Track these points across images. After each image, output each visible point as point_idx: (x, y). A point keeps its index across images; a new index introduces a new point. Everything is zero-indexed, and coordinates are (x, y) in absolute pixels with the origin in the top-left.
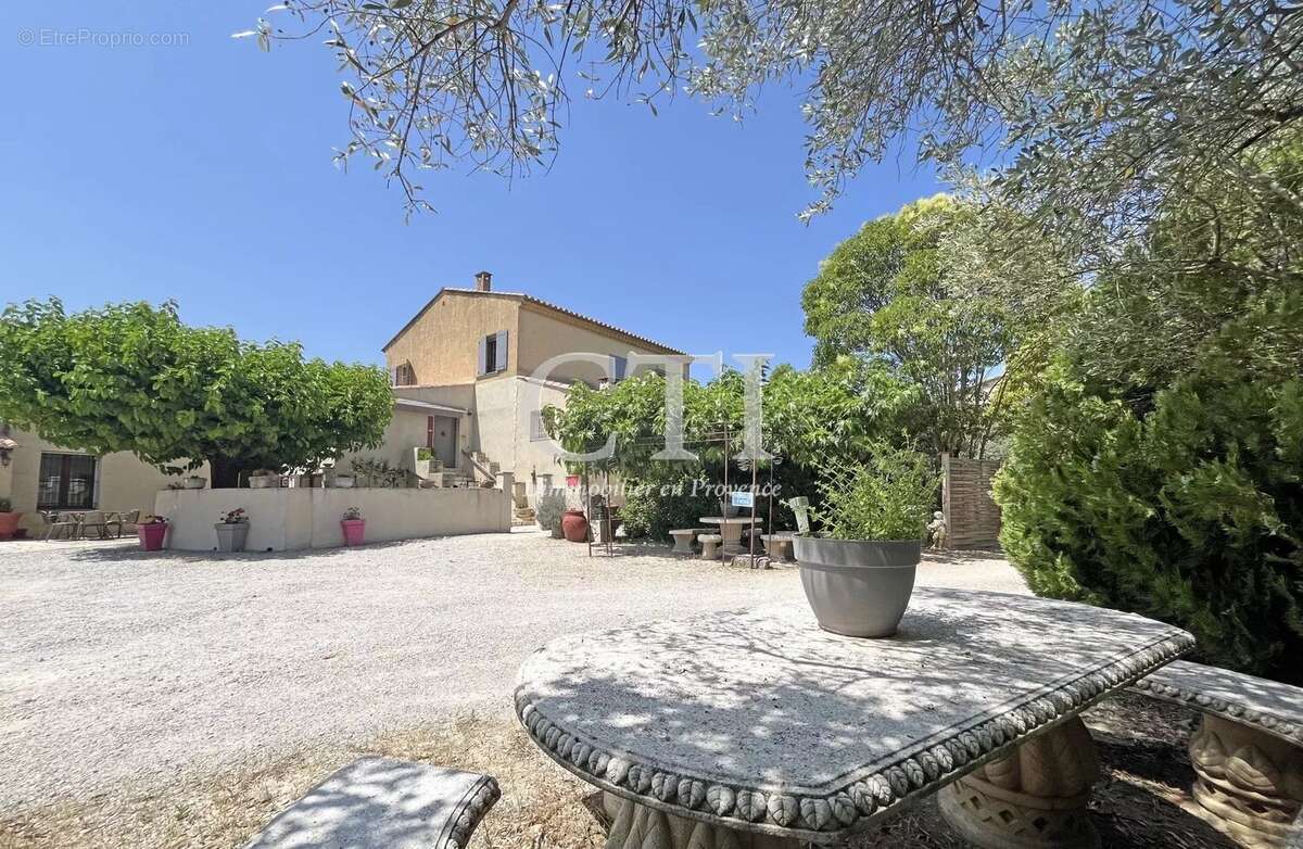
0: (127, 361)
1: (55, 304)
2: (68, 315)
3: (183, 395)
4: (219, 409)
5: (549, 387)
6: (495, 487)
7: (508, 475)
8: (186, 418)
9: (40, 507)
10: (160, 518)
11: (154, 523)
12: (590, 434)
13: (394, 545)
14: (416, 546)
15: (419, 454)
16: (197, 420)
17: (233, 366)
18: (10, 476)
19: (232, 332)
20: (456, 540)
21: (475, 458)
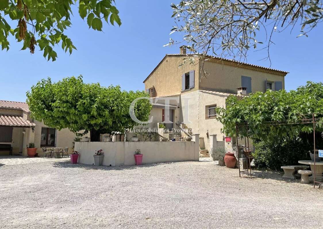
0: (69, 98)
1: (49, 79)
2: (52, 83)
3: (85, 109)
4: (95, 113)
5: (213, 94)
6: (192, 140)
7: (197, 135)
8: (85, 117)
9: (42, 146)
10: (77, 152)
11: (75, 154)
12: (238, 120)
13: (153, 165)
14: (161, 166)
15: (159, 126)
16: (88, 117)
17: (100, 98)
18: (34, 135)
19: (99, 85)
20: (177, 164)
21: (181, 126)
